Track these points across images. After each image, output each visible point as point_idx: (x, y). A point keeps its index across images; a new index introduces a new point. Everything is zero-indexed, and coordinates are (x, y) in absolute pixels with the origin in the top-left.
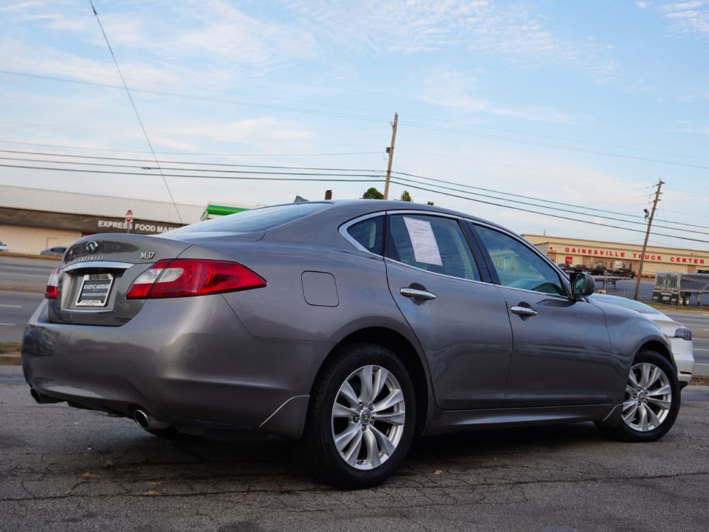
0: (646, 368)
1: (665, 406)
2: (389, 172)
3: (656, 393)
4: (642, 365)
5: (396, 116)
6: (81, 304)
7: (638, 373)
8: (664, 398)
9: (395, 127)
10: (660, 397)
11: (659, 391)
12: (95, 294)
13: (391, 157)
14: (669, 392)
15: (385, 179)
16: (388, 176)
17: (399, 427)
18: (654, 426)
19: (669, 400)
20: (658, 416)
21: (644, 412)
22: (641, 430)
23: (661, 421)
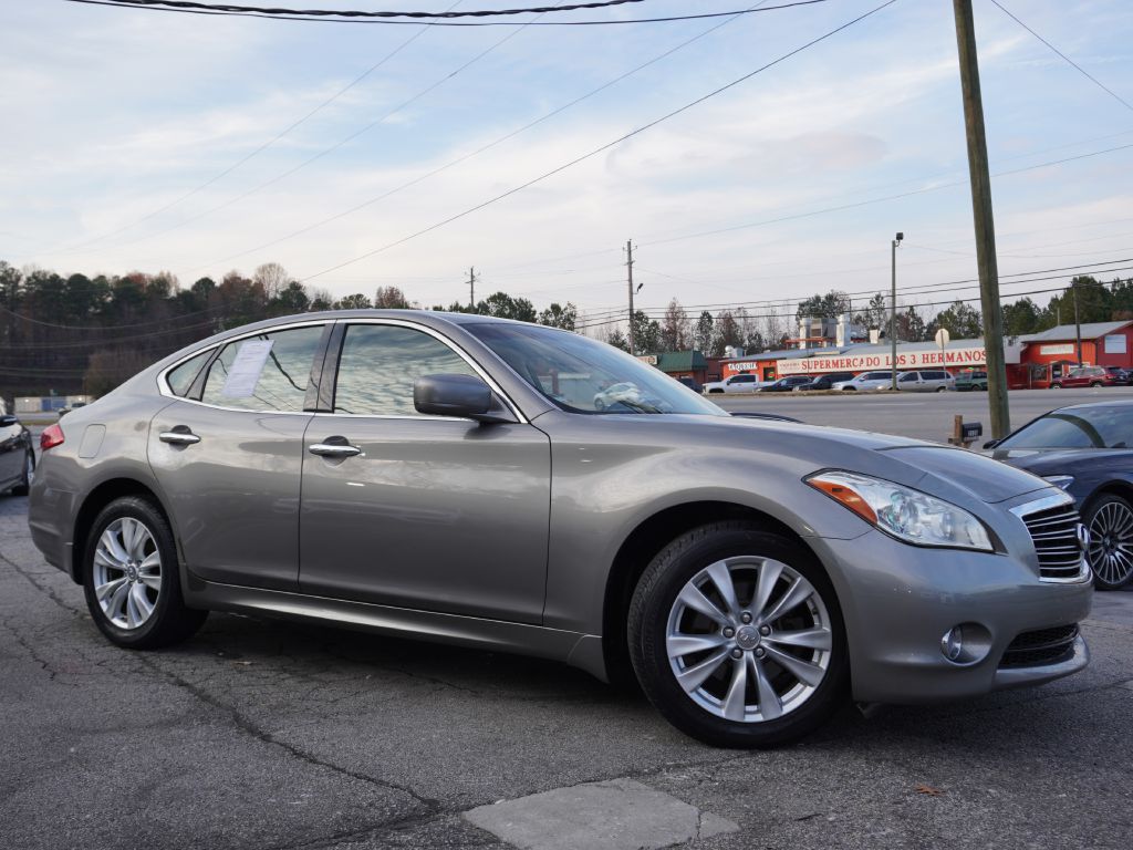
0: (768, 571)
1: (810, 677)
3: (790, 639)
4: (758, 561)
7: (745, 581)
10: (805, 654)
14: (827, 643)
18: (764, 716)
19: (824, 664)
21: (741, 675)
22: (722, 713)
23: (787, 709)
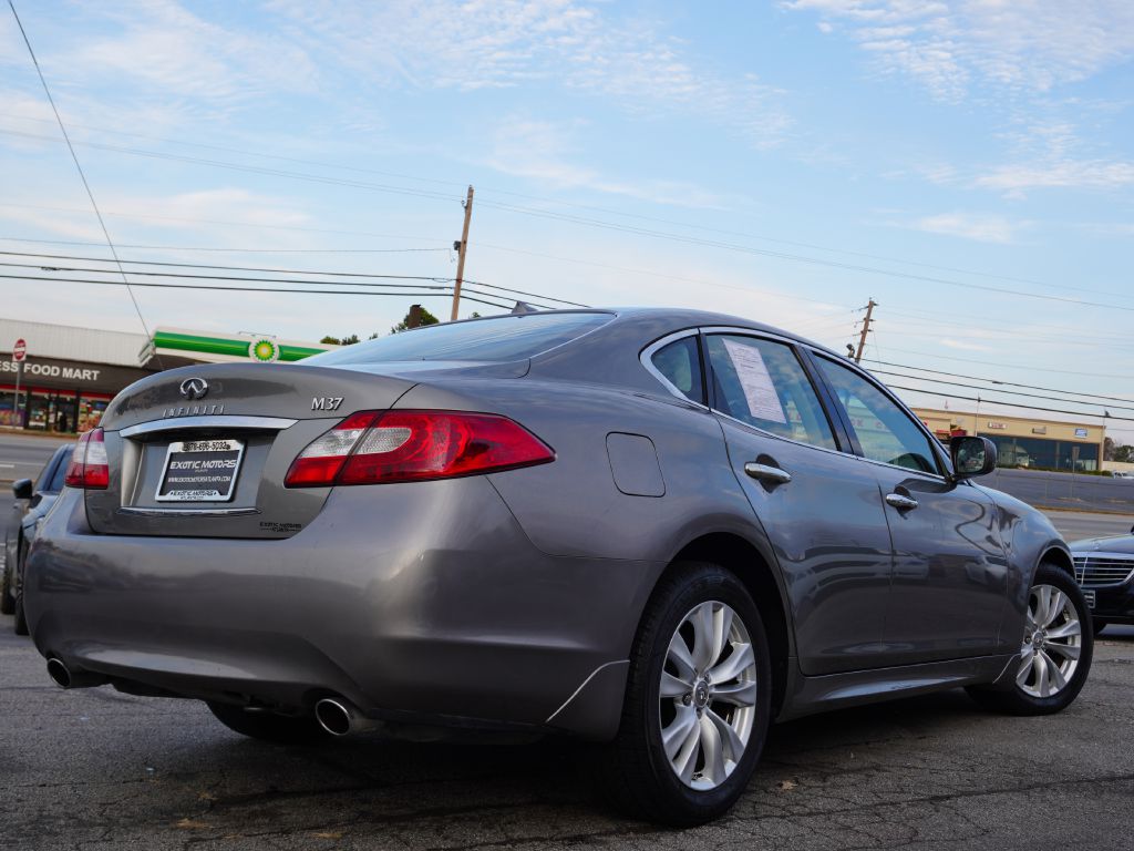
0: (1044, 593)
1: (1072, 654)
2: (459, 281)
3: (1059, 633)
4: (1038, 589)
5: (471, 191)
6: (168, 497)
7: (1034, 602)
8: (1070, 642)
9: (468, 208)
10: (1063, 640)
11: (1065, 629)
12: (203, 479)
13: (462, 257)
14: (1077, 631)
15: (452, 291)
16: (458, 288)
17: (748, 709)
18: (1059, 687)
19: (1078, 644)
20: (1062, 670)
21: (1043, 665)
22: (1038, 694)
23: (1067, 678)
